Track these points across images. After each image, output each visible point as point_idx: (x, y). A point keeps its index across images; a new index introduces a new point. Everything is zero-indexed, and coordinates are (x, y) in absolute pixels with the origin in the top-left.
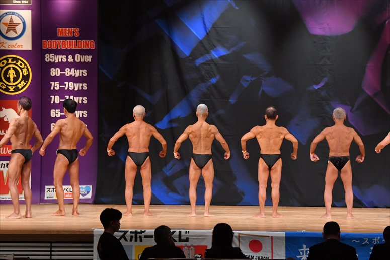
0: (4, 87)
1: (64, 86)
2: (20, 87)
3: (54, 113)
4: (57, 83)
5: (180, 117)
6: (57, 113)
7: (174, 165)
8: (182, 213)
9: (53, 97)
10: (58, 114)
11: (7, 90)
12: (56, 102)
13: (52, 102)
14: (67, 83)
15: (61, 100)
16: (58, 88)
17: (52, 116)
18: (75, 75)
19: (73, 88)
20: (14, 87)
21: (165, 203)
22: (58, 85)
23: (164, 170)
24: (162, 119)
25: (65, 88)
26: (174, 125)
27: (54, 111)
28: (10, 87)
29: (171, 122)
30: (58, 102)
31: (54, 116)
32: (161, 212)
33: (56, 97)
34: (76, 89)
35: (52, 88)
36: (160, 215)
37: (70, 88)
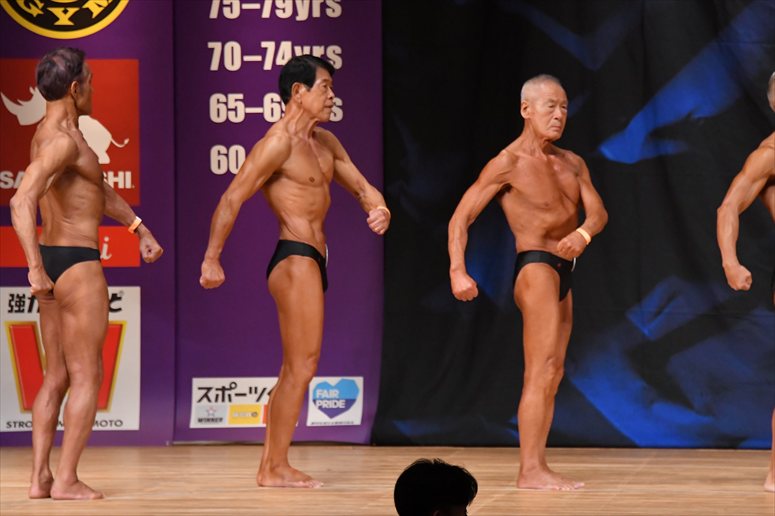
0: (35, 11)
2: (96, 11)
3: (223, 108)
5: (696, 116)
6: (232, 105)
7: (670, 299)
8: (703, 480)
9: (216, 46)
10: (235, 110)
11: (48, 21)
12: (229, 66)
13: (214, 66)
15: (247, 58)
16: (236, 14)
17: (214, 118)
19: (288, 13)
20: (72, 11)
21: (637, 442)
23: (633, 317)
24: (625, 125)
26: (671, 148)
27: (222, 98)
28: (57, 11)
29: (657, 135)
30: (237, 66)
31: (222, 119)
32: (621, 474)
33: (229, 45)
34: (302, 16)
35: (214, 14)
36: (620, 487)
37: (279, 14)
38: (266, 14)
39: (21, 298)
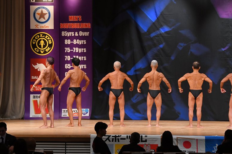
0: (38, 51)
1: (73, 50)
2: (47, 51)
3: (67, 66)
4: (68, 49)
5: (142, 68)
7: (138, 97)
8: (143, 125)
9: (66, 56)
10: (69, 66)
13: (66, 60)
14: (74, 48)
15: (71, 58)
16: (69, 51)
18: (79, 43)
19: (78, 51)
20: (43, 51)
21: (132, 119)
22: (69, 50)
23: (132, 99)
24: (131, 69)
25: (73, 51)
26: (138, 73)
28: (41, 51)
29: (136, 71)
30: (69, 60)
31: (67, 68)
32: (130, 124)
33: (68, 56)
34: (80, 52)
35: (66, 52)
36: (130, 126)
37: (76, 51)
38: (74, 52)
39: (35, 96)
